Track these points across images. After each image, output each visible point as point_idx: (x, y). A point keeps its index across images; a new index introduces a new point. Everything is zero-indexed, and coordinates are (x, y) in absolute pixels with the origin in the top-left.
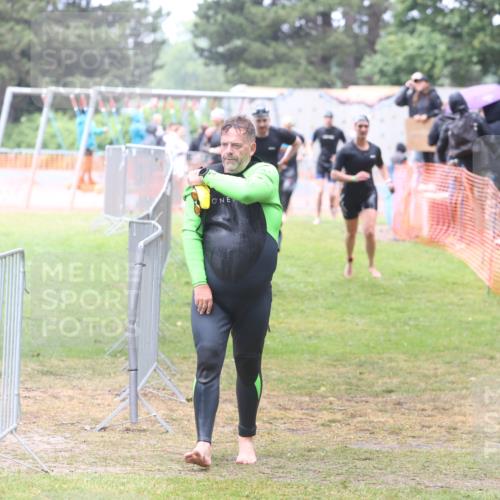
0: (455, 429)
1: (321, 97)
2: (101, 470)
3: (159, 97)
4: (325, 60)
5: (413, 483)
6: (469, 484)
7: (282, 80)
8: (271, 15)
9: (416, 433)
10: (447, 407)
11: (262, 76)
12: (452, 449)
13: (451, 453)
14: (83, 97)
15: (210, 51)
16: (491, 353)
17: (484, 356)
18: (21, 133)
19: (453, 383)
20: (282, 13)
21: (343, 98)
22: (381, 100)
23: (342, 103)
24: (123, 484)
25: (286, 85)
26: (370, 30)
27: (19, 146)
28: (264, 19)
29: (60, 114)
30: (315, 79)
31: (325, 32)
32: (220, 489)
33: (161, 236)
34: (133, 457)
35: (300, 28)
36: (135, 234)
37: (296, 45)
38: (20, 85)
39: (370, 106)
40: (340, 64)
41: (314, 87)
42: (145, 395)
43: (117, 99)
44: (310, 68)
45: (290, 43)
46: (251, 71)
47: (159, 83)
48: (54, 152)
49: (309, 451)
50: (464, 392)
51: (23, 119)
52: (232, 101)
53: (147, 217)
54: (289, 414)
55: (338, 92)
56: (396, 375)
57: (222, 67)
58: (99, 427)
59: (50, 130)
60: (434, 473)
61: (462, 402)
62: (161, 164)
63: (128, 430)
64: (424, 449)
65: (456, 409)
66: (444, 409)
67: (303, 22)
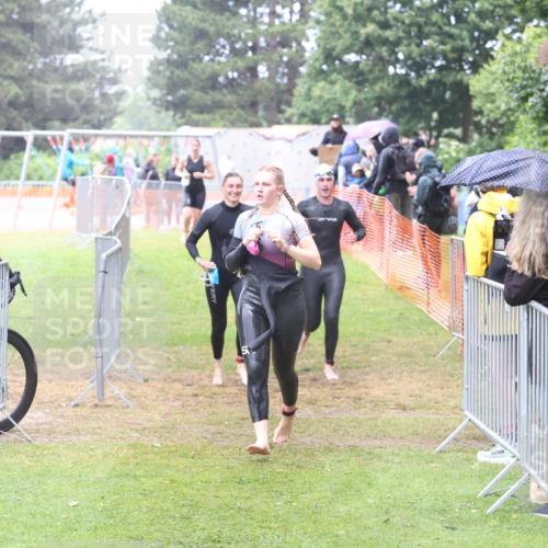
0: (360, 399)
1: (250, 134)
2: (74, 438)
3: (119, 136)
4: (254, 105)
5: (327, 444)
6: (372, 443)
7: (222, 123)
8: (209, 70)
9: (329, 403)
10: (354, 381)
11: (204, 120)
12: (357, 415)
13: (357, 418)
14: (58, 138)
15: (160, 100)
16: (389, 337)
17: (383, 340)
18: (10, 169)
19: (358, 362)
20: (217, 67)
21: (268, 136)
22: (298, 136)
23: (268, 139)
24: (92, 450)
25: (224, 126)
26: (289, 80)
27: (8, 178)
28: (204, 73)
29: (41, 153)
30: (246, 121)
31: (252, 82)
32: (170, 452)
33: (120, 249)
34: (100, 428)
35: (233, 79)
36: (100, 248)
37: (230, 93)
38: (7, 129)
39: (290, 141)
40: (266, 108)
41: (245, 127)
42: (110, 377)
43: (86, 139)
44: (242, 112)
45: (225, 91)
46: (196, 117)
47: (120, 125)
48: (36, 183)
49: (243, 419)
50: (367, 369)
51: (12, 156)
52: (179, 139)
53: (110, 234)
54: (227, 390)
55: (265, 131)
56: (312, 357)
57: (171, 113)
58: (73, 403)
59: (32, 165)
60: (343, 435)
61: (366, 377)
62: (121, 191)
63: (96, 406)
64: (335, 416)
65: (361, 383)
66: (351, 383)
67: (236, 75)
